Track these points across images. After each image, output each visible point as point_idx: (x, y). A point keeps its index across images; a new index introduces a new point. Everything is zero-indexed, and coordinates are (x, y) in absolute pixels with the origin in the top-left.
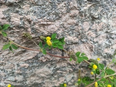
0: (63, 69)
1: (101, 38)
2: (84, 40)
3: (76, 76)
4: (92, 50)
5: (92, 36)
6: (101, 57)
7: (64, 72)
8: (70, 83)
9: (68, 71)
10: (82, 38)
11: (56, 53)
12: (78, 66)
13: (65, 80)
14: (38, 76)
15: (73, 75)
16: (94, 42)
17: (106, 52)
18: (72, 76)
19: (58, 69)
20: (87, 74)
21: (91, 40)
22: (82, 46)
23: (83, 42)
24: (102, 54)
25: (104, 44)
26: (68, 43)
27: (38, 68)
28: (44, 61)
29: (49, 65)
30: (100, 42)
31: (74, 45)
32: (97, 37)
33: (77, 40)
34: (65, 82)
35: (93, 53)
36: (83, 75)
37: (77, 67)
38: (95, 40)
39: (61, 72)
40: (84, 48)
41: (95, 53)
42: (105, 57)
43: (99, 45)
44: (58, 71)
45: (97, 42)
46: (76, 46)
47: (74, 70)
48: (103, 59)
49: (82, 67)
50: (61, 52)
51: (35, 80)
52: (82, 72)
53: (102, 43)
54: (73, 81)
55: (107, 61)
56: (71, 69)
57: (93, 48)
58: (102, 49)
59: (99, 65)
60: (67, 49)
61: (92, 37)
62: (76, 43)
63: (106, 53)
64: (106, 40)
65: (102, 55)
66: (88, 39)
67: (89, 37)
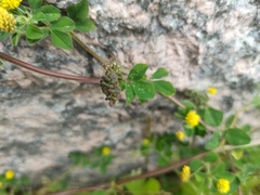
0: (98, 111)
1: (233, 22)
2: (170, 22)
3: (138, 129)
4: (194, 62)
5: (201, 9)
6: (220, 84)
7: (103, 120)
8: (120, 146)
9: (116, 116)
10: (164, 14)
11: (65, 62)
12: (146, 105)
13: (107, 139)
14: (17, 126)
15: (132, 126)
16: (205, 32)
17: (241, 71)
18: (127, 128)
19: (80, 110)
20: (171, 128)
21: (195, 25)
22: (161, 42)
23: (168, 31)
24: (227, 76)
25: (238, 45)
26: (106, 27)
27: (11, 105)
28: (25, 83)
29: (47, 96)
30: (227, 37)
31: (132, 38)
32: (218, 15)
33: (144, 19)
34: (107, 143)
35: (197, 69)
36: (160, 129)
37: (143, 109)
38: (211, 27)
39: (91, 117)
40: (170, 51)
41: (203, 71)
42: (232, 86)
43: (223, 48)
44: (83, 116)
45: (216, 35)
46: (140, 42)
47: (134, 115)
48: (227, 92)
49: (160, 108)
50: (84, 60)
51: (12, 135)
52: (158, 120)
53: (233, 41)
54: (129, 141)
55: (236, 96)
56: (124, 113)
57: (197, 53)
58: (230, 61)
59: (208, 112)
60: (108, 51)
61: (199, 14)
62: (139, 32)
63: (240, 76)
64: (247, 30)
65: (224, 80)
66: (185, 20)
67: (190, 14)
